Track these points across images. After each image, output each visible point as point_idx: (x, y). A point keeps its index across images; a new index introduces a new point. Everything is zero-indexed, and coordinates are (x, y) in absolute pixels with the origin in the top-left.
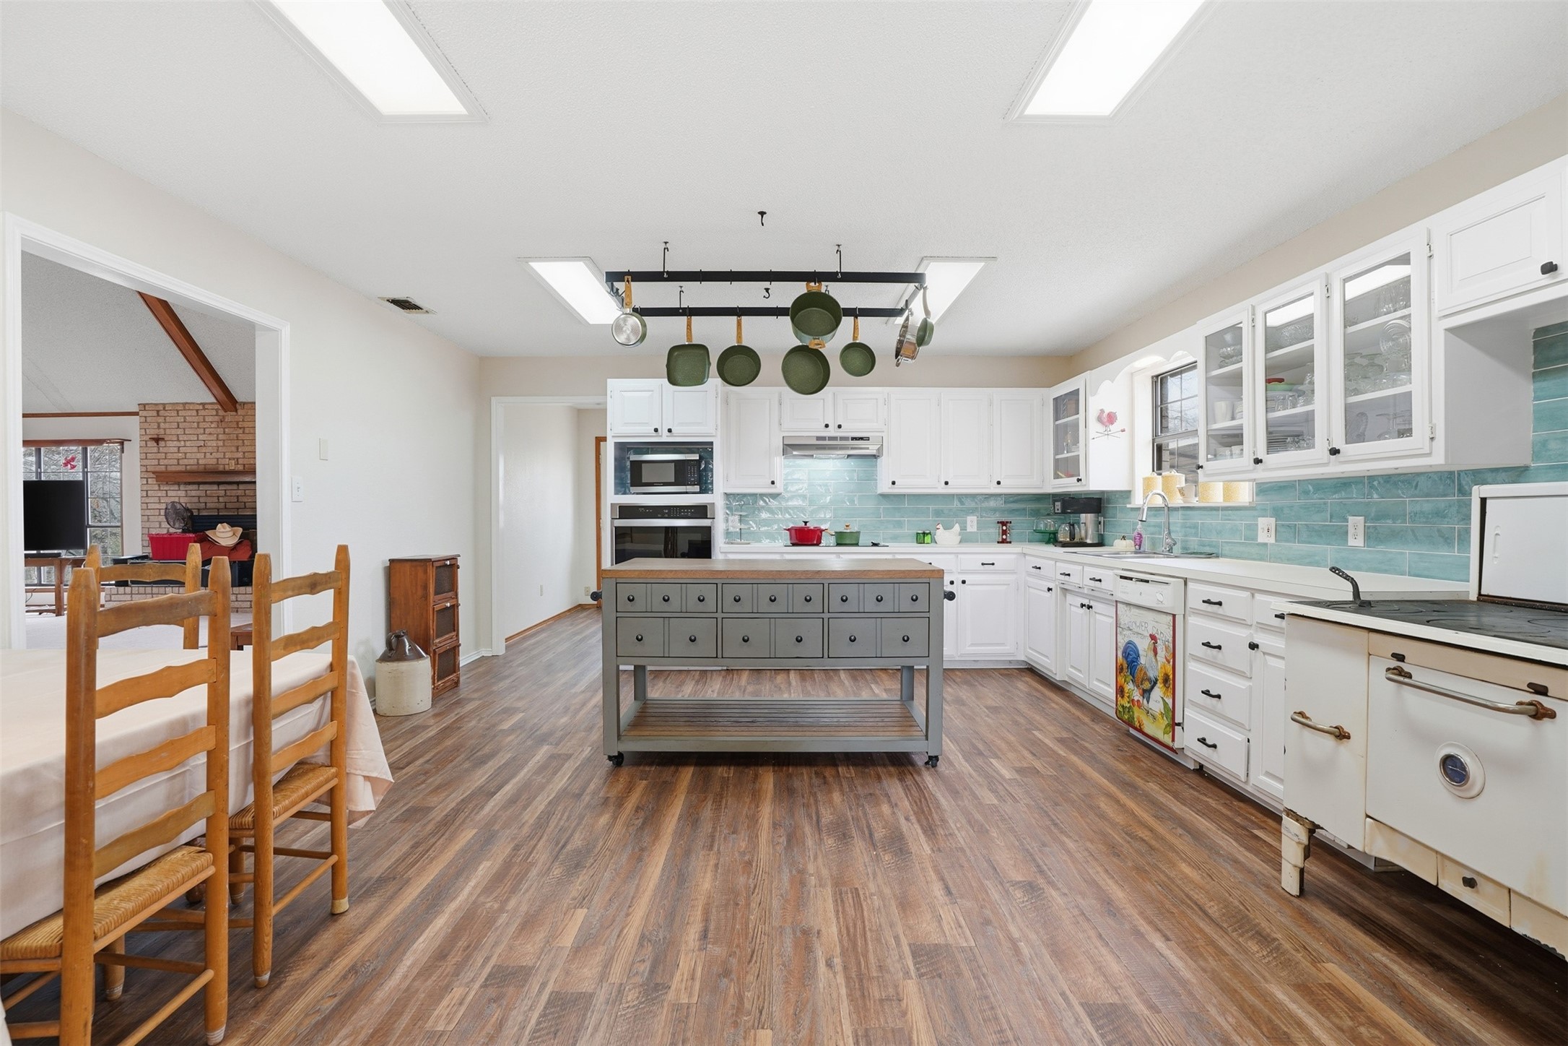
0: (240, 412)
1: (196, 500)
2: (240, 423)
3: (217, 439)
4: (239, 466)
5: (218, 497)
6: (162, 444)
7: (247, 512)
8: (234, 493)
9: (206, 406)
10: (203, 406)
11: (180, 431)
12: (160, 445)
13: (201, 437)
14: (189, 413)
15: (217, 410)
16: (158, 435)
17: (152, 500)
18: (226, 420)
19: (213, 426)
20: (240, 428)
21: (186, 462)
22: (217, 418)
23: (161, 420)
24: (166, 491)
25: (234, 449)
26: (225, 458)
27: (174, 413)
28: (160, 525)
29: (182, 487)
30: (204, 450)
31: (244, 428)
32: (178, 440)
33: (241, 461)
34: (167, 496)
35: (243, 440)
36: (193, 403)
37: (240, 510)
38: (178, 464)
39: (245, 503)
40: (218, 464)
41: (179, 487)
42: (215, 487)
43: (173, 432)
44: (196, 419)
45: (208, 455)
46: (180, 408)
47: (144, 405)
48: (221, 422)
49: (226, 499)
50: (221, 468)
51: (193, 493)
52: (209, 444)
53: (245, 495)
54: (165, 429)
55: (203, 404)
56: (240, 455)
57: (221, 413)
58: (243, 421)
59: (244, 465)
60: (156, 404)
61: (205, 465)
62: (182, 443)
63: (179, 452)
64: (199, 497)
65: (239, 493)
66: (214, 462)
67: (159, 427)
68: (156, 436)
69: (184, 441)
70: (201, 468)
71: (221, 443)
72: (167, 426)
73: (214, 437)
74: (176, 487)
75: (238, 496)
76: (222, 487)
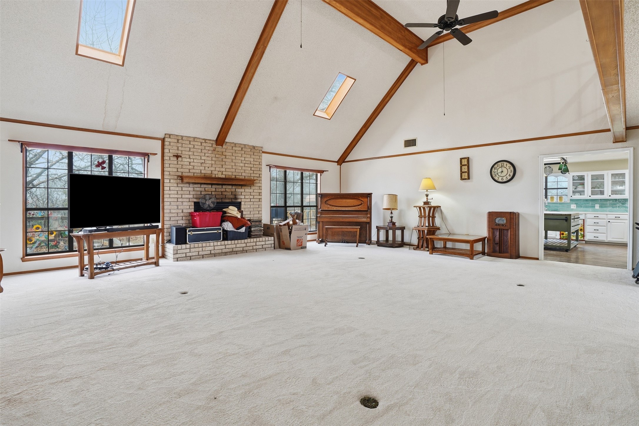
0: (224, 146)
1: (199, 193)
2: (224, 153)
3: (212, 160)
4: (223, 175)
5: (212, 192)
6: (180, 159)
7: (226, 200)
8: (220, 190)
9: (207, 141)
10: (205, 141)
11: (190, 153)
12: (178, 160)
13: (203, 158)
14: (196, 143)
15: (212, 144)
16: (177, 154)
17: (172, 192)
18: (217, 150)
19: (209, 152)
20: (224, 155)
21: (194, 171)
22: (212, 149)
23: (180, 145)
24: (182, 187)
25: (220, 166)
26: (215, 170)
27: (188, 142)
28: (178, 207)
29: (191, 185)
30: (204, 165)
31: (226, 155)
32: (190, 158)
33: (224, 173)
34: (182, 190)
35: (225, 162)
36: (199, 138)
37: (223, 199)
38: (189, 172)
39: (225, 195)
40: (212, 173)
41: (189, 185)
42: (210, 186)
43: (187, 153)
44: (200, 147)
45: (207, 168)
46: (192, 139)
47: (170, 135)
48: (214, 150)
49: (216, 193)
50: (214, 176)
51: (198, 189)
52: (207, 162)
53: (226, 191)
54: (182, 151)
55: (205, 140)
56: (224, 170)
57: (214, 146)
58: (225, 152)
59: (226, 175)
60: (177, 136)
61: (205, 174)
62: (192, 160)
63: (190, 165)
64: (201, 191)
65: (223, 190)
66: (210, 172)
67: (178, 149)
68: (176, 154)
69: (193, 159)
70: (203, 175)
71: (213, 162)
72: (183, 149)
73: (210, 159)
74: (187, 185)
75: (222, 192)
76: (214, 186)
